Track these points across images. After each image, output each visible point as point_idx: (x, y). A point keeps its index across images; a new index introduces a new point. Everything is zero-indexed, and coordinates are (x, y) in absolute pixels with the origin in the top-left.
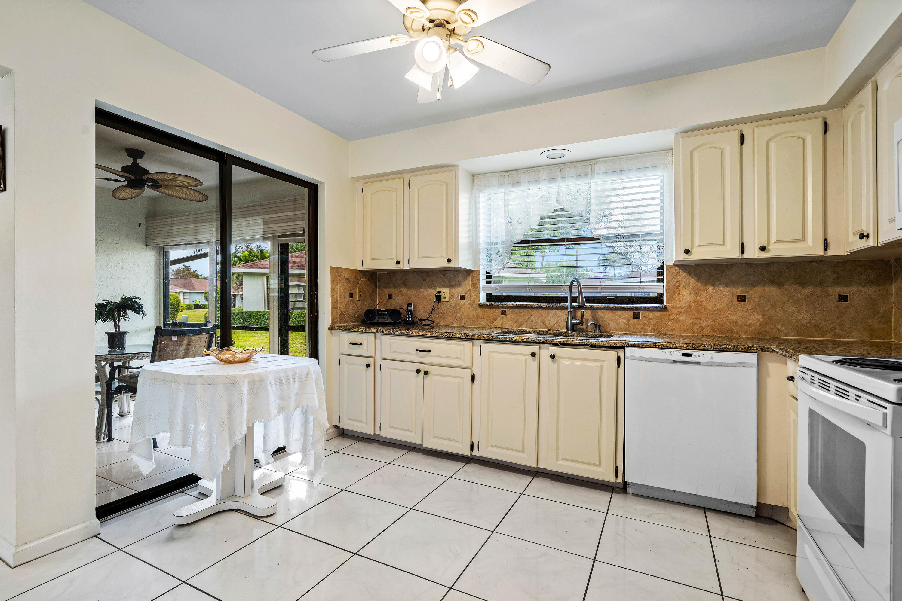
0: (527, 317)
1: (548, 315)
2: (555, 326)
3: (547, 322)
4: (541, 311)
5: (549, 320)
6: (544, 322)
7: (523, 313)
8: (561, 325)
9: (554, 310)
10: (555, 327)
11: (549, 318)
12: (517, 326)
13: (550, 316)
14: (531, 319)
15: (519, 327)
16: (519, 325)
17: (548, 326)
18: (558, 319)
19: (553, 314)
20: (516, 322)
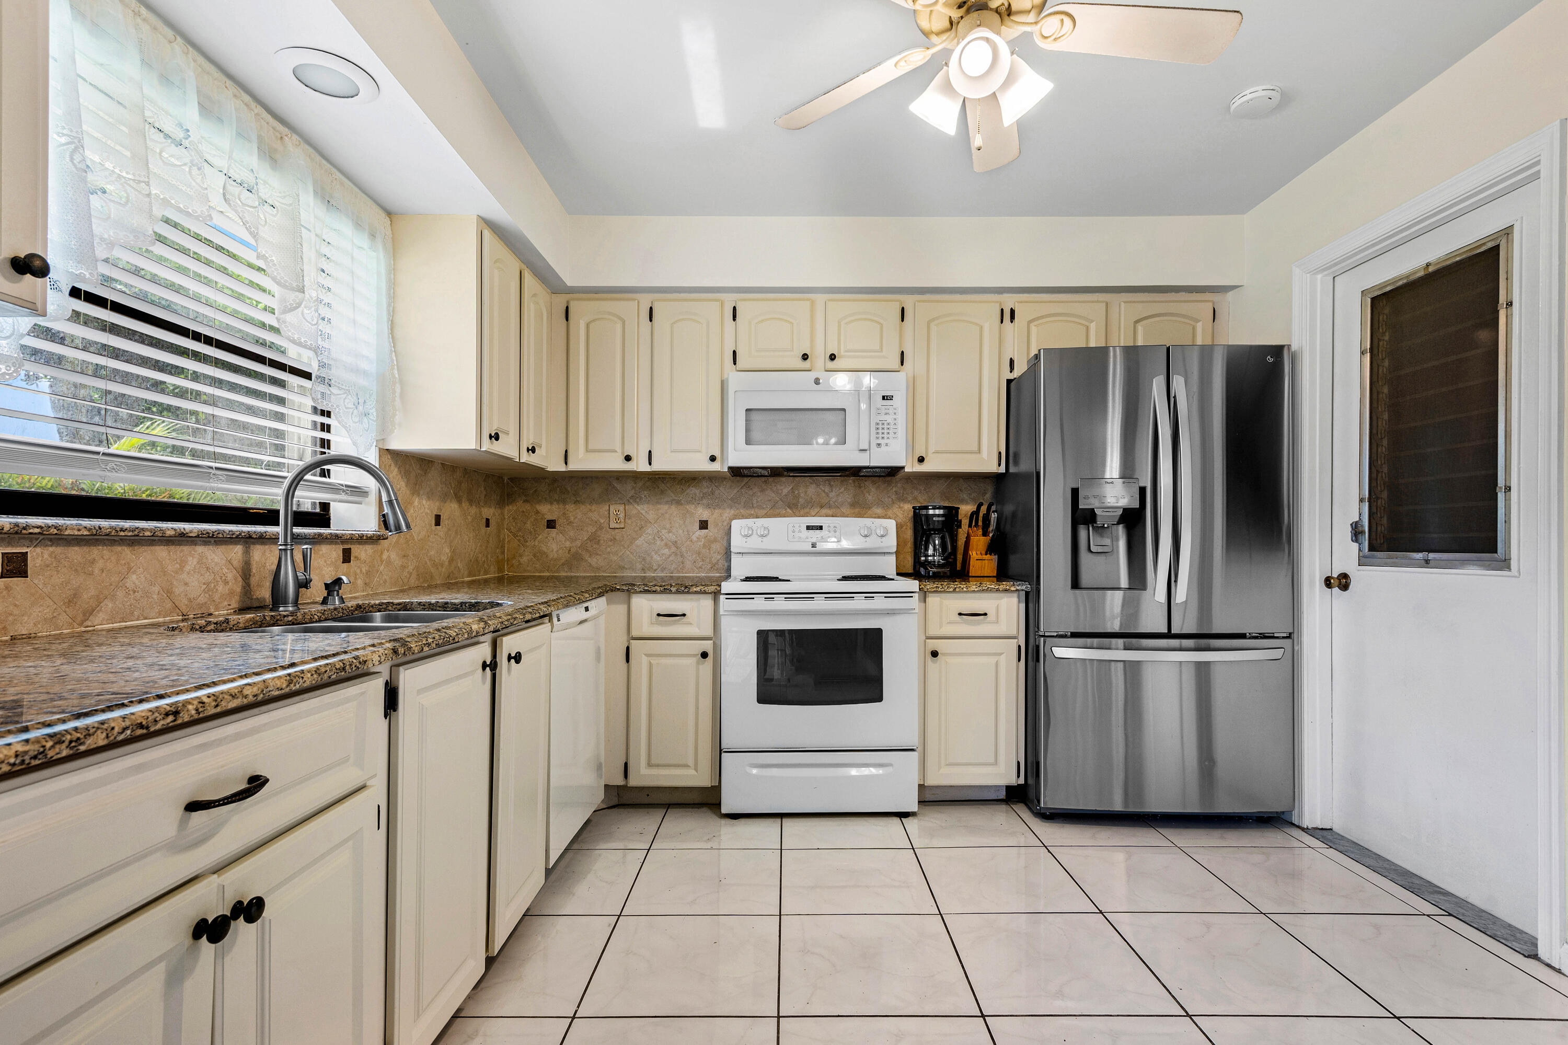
0: (115, 579)
1: (183, 564)
2: (202, 599)
3: (179, 590)
4: (161, 552)
5: (186, 584)
6: (169, 593)
7: (100, 564)
8: (217, 597)
9: (200, 549)
10: (201, 606)
11: (184, 576)
12: (73, 619)
13: (187, 568)
14: (129, 584)
15: (81, 625)
16: (84, 614)
17: (183, 603)
18: (208, 577)
19: (195, 562)
20: (71, 602)
